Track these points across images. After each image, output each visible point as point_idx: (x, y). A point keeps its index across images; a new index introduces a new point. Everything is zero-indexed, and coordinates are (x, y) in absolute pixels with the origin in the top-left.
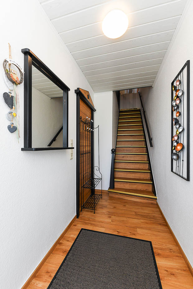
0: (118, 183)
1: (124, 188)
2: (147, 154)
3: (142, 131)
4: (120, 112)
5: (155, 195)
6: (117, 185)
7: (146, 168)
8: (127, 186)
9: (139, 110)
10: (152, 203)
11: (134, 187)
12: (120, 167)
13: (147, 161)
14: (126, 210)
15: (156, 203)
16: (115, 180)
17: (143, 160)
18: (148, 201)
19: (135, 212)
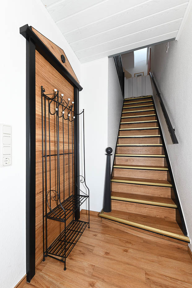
0: (117, 202)
1: (128, 211)
2: (164, 156)
3: (156, 123)
4: (125, 101)
5: (185, 234)
6: (114, 206)
7: (164, 179)
8: (133, 209)
9: (151, 98)
10: (179, 248)
11: (144, 211)
12: (122, 176)
13: (165, 167)
14: (128, 264)
15: (187, 249)
16: (112, 197)
17: (158, 165)
18: (170, 243)
19: (146, 274)
